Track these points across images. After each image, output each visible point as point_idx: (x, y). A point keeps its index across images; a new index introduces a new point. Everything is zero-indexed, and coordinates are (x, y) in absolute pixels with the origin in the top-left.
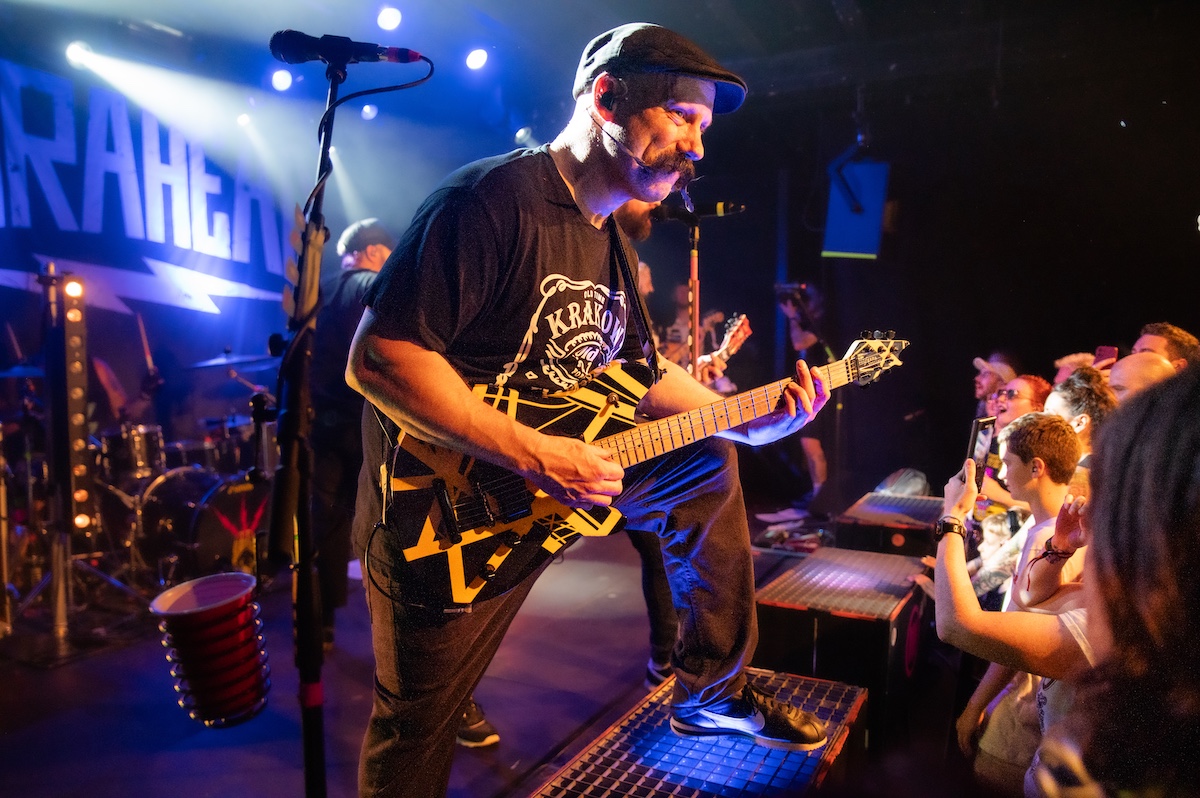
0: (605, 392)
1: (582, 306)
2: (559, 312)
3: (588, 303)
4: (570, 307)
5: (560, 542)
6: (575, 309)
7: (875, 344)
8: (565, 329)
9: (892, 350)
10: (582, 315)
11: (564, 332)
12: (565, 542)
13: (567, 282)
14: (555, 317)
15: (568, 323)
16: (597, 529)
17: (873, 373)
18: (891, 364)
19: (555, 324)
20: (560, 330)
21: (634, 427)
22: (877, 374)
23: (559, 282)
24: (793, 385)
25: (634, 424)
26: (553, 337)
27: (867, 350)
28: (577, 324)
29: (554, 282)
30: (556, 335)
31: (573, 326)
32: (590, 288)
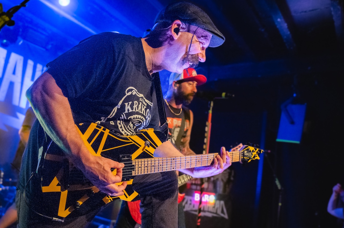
0: (145, 140)
1: (139, 104)
2: (130, 103)
3: (141, 103)
4: (135, 102)
5: (110, 199)
6: (136, 103)
7: (251, 148)
8: (131, 111)
9: (257, 152)
10: (138, 107)
11: (129, 112)
12: (112, 200)
13: (136, 92)
14: (128, 104)
15: (132, 109)
16: (127, 197)
17: (249, 160)
18: (256, 158)
19: (128, 107)
20: (128, 110)
21: (153, 157)
22: (250, 160)
23: (134, 91)
24: (219, 157)
25: (153, 156)
26: (125, 112)
27: (248, 150)
28: (135, 109)
29: (131, 90)
30: (126, 112)
31: (134, 110)
32: (142, 98)
